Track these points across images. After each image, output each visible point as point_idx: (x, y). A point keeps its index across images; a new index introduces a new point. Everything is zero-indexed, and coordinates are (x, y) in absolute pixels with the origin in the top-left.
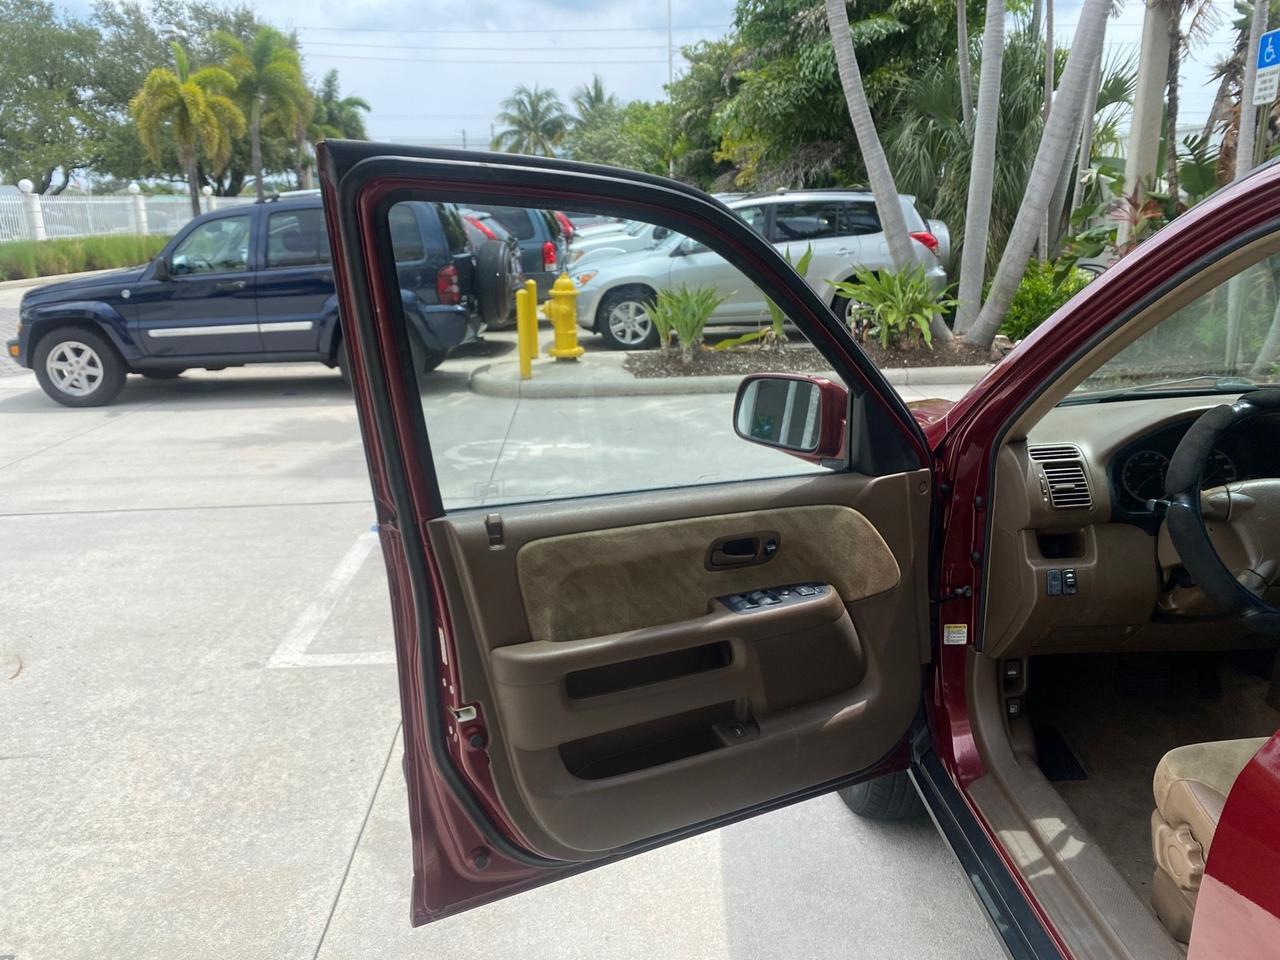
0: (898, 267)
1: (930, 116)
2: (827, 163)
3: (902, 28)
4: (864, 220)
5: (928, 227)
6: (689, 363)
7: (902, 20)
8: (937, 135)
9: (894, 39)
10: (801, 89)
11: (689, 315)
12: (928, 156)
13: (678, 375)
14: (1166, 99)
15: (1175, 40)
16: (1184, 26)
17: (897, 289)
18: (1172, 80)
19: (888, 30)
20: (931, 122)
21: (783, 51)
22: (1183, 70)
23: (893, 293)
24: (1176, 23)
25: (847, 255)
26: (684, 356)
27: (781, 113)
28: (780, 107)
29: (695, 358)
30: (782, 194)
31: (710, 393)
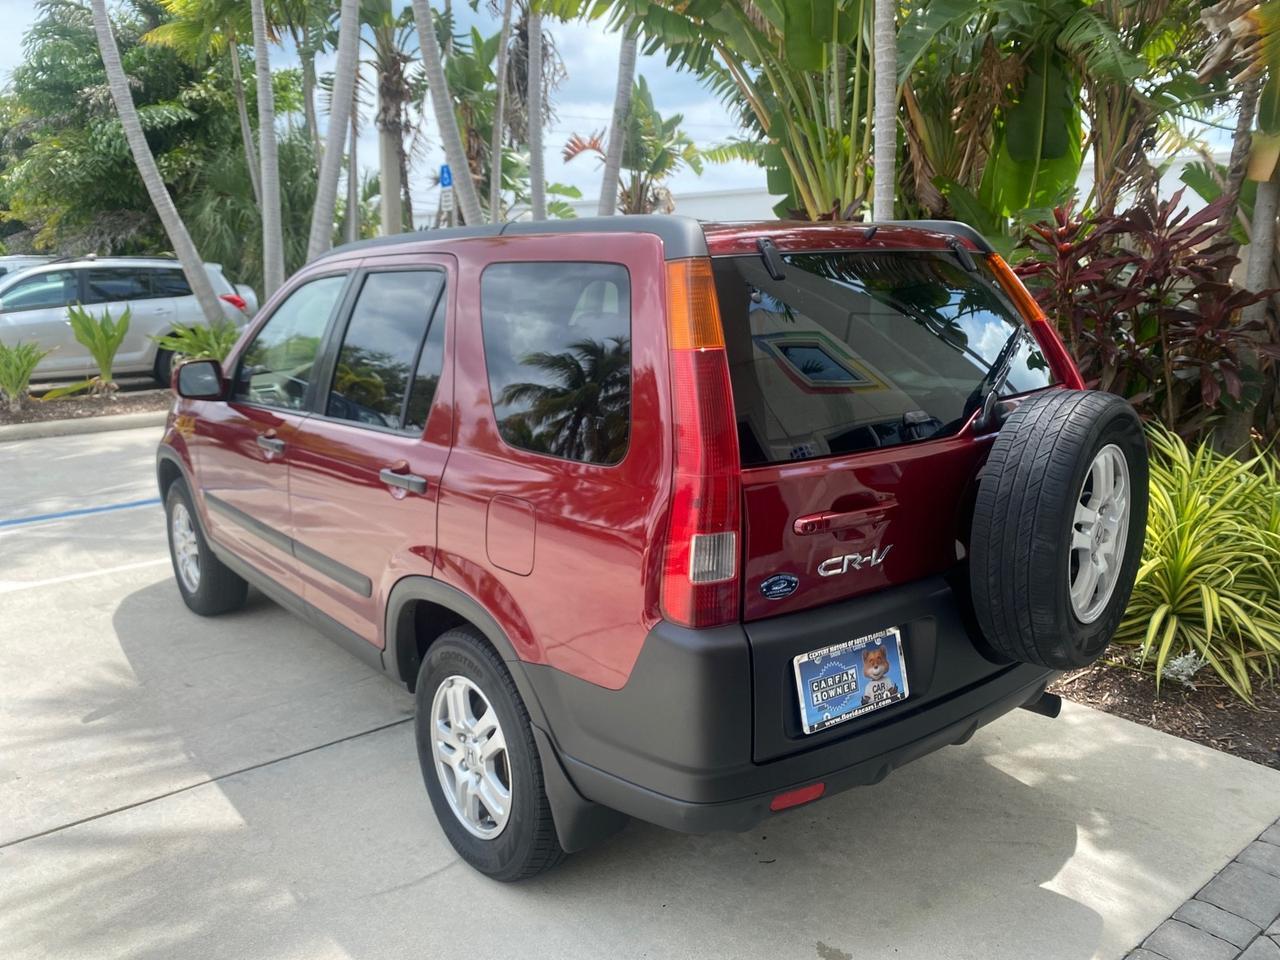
0: (211, 322)
1: (227, 195)
2: (133, 231)
3: (190, 115)
4: (174, 285)
5: (235, 290)
6: (18, 412)
7: (192, 108)
8: (235, 213)
9: (185, 126)
10: (97, 162)
11: (12, 369)
12: (230, 231)
13: (8, 424)
14: (403, 197)
15: (402, 156)
16: (407, 146)
17: (212, 341)
18: (404, 183)
19: (178, 117)
20: (229, 202)
21: (72, 123)
22: (410, 176)
23: (209, 345)
24: (400, 143)
25: (165, 315)
26: (11, 406)
27: (77, 182)
28: (76, 176)
29: (23, 407)
30: (92, 260)
31: (45, 437)
